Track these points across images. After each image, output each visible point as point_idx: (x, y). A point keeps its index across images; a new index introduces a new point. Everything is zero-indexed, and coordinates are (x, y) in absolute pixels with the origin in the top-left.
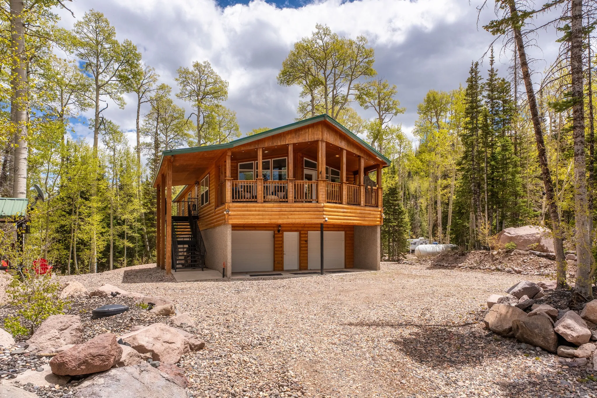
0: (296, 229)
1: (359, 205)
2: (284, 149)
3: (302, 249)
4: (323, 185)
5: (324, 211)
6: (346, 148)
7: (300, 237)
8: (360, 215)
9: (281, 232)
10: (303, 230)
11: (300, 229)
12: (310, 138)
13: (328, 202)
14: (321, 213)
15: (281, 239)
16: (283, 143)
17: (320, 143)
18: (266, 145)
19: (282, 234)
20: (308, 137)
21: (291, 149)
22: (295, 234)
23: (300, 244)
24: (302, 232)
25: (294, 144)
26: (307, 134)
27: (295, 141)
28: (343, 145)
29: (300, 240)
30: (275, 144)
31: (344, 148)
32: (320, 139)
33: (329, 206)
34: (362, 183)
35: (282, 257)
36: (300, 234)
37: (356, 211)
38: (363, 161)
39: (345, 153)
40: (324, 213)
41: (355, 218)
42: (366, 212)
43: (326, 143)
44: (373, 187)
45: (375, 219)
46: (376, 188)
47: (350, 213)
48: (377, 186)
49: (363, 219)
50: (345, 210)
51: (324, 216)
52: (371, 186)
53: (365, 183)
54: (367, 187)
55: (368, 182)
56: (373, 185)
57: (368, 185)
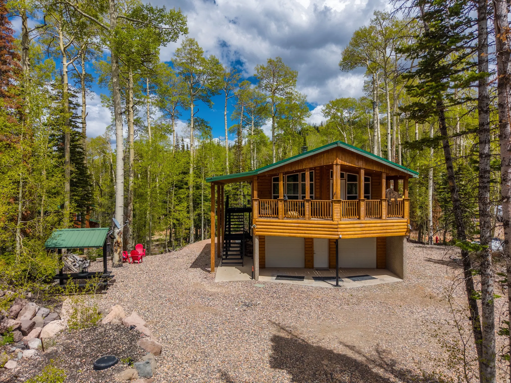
1: (380, 218)
4: (337, 204)
5: (338, 228)
6: (364, 167)
12: (325, 162)
15: (311, 240)
16: (301, 168)
17: (335, 166)
18: (286, 170)
20: (323, 162)
21: (307, 173)
25: (311, 169)
26: (322, 159)
27: (311, 166)
28: (360, 164)
31: (362, 167)
33: (343, 224)
34: (384, 197)
35: (312, 257)
37: (375, 225)
38: (385, 176)
39: (362, 172)
40: (339, 230)
41: (375, 232)
42: (388, 224)
43: (342, 165)
44: (399, 199)
45: (400, 230)
46: (402, 199)
47: (369, 227)
48: (403, 197)
49: (385, 231)
50: (363, 225)
51: (339, 233)
52: (394, 198)
53: (388, 196)
54: (390, 200)
55: (392, 194)
56: (398, 197)
57: (392, 197)
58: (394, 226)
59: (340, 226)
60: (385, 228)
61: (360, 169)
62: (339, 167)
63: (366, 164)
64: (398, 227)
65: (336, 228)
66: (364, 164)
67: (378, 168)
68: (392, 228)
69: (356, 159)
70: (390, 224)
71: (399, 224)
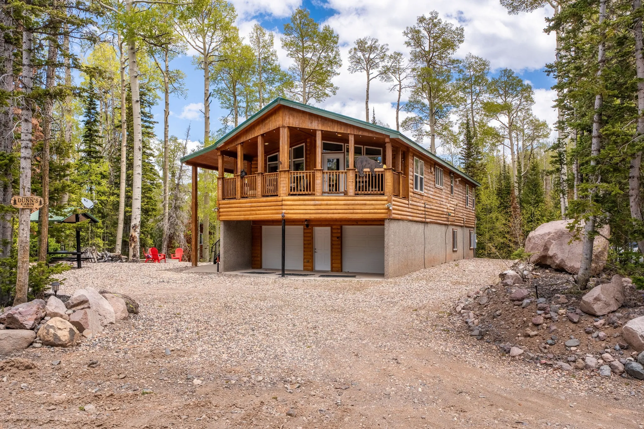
0: (327, 223)
2: (254, 143)
3: (334, 247)
4: (283, 176)
5: (282, 205)
6: (320, 129)
7: (332, 232)
8: (346, 207)
9: (310, 227)
10: (335, 225)
11: (332, 223)
12: (273, 126)
13: (289, 195)
14: (280, 207)
15: (310, 235)
16: (253, 136)
17: (281, 129)
18: (243, 139)
19: (312, 230)
21: (260, 140)
22: (327, 230)
23: (332, 240)
24: (334, 227)
25: (262, 135)
26: (271, 123)
27: (262, 132)
28: (315, 125)
29: (332, 236)
30: (248, 138)
32: (281, 126)
33: (290, 200)
35: (312, 256)
36: (332, 229)
37: (336, 202)
38: (353, 139)
39: (319, 135)
40: (285, 207)
41: (335, 211)
42: (356, 202)
43: (289, 127)
44: (376, 170)
45: (376, 211)
46: (382, 170)
47: (327, 205)
49: (351, 211)
50: (317, 202)
51: (284, 211)
52: (369, 168)
53: (358, 165)
54: (362, 170)
55: (364, 163)
56: (376, 167)
57: (365, 167)
58: (365, 204)
59: (284, 203)
60: (351, 207)
61: (315, 131)
62: (286, 130)
63: (323, 125)
64: (372, 207)
66: (320, 125)
67: (341, 128)
68: (363, 208)
69: (309, 119)
70: (359, 202)
71: (373, 202)
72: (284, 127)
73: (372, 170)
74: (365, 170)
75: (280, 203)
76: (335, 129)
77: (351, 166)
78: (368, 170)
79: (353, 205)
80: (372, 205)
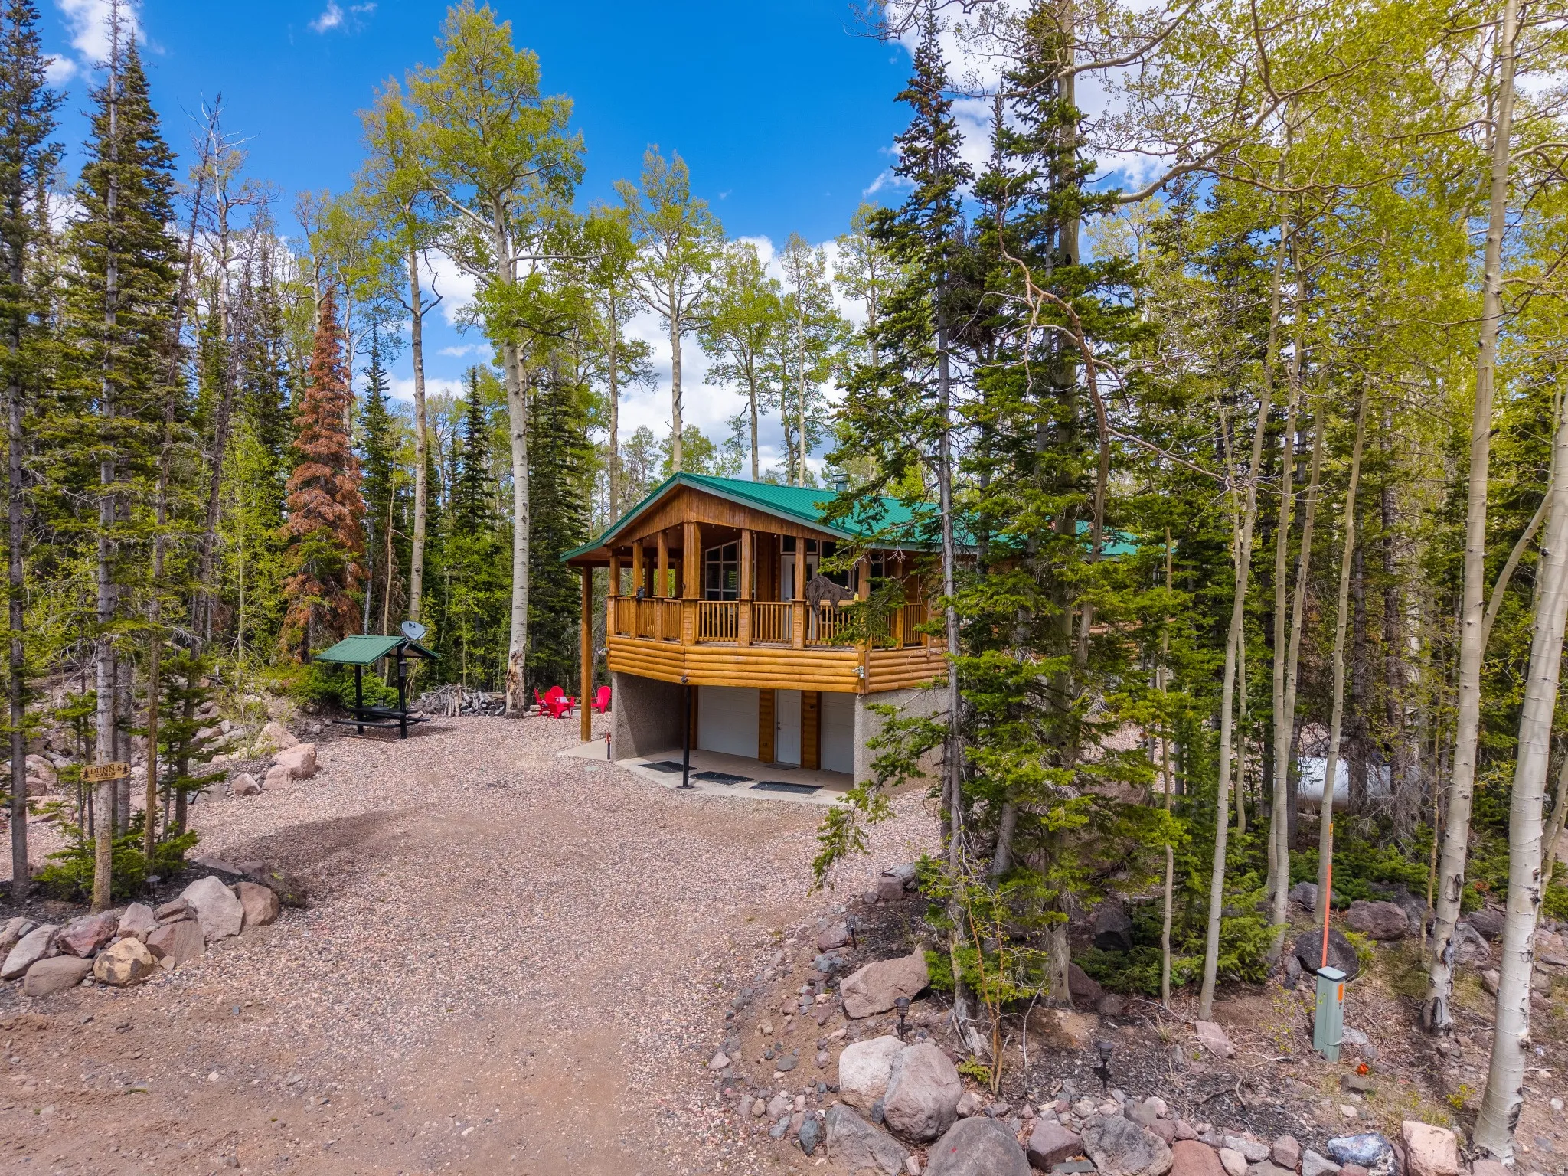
2: (652, 543)
4: (688, 609)
5: (685, 660)
6: (748, 527)
8: (789, 669)
12: (674, 518)
13: (698, 642)
14: (682, 663)
16: (652, 531)
17: (686, 526)
18: (638, 535)
20: (672, 516)
21: (660, 539)
23: (803, 711)
25: (664, 531)
27: (662, 526)
28: (738, 520)
30: (644, 535)
31: (743, 526)
32: (686, 520)
33: (696, 653)
35: (772, 736)
37: (773, 660)
38: (802, 547)
39: (746, 538)
40: (687, 664)
41: (770, 676)
42: (806, 661)
43: (698, 524)
44: (842, 603)
45: (838, 678)
46: (852, 603)
47: (757, 663)
48: (856, 597)
49: (797, 677)
50: (741, 658)
51: (687, 671)
52: (832, 600)
53: (811, 594)
54: (817, 603)
55: (821, 591)
56: (842, 598)
57: (822, 597)
58: (821, 666)
59: (687, 656)
60: (796, 669)
61: (739, 531)
62: (693, 527)
63: (752, 521)
64: (832, 671)
65: (681, 658)
66: (747, 521)
67: (782, 527)
68: (817, 672)
69: (730, 509)
70: (810, 661)
71: (834, 662)
72: (689, 523)
73: (835, 604)
74: (823, 602)
75: (681, 656)
76: (773, 529)
77: (799, 597)
78: (828, 603)
79: (800, 665)
80: (832, 667)
